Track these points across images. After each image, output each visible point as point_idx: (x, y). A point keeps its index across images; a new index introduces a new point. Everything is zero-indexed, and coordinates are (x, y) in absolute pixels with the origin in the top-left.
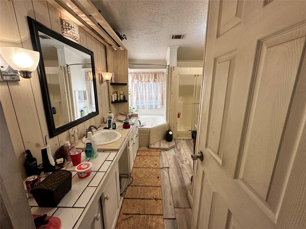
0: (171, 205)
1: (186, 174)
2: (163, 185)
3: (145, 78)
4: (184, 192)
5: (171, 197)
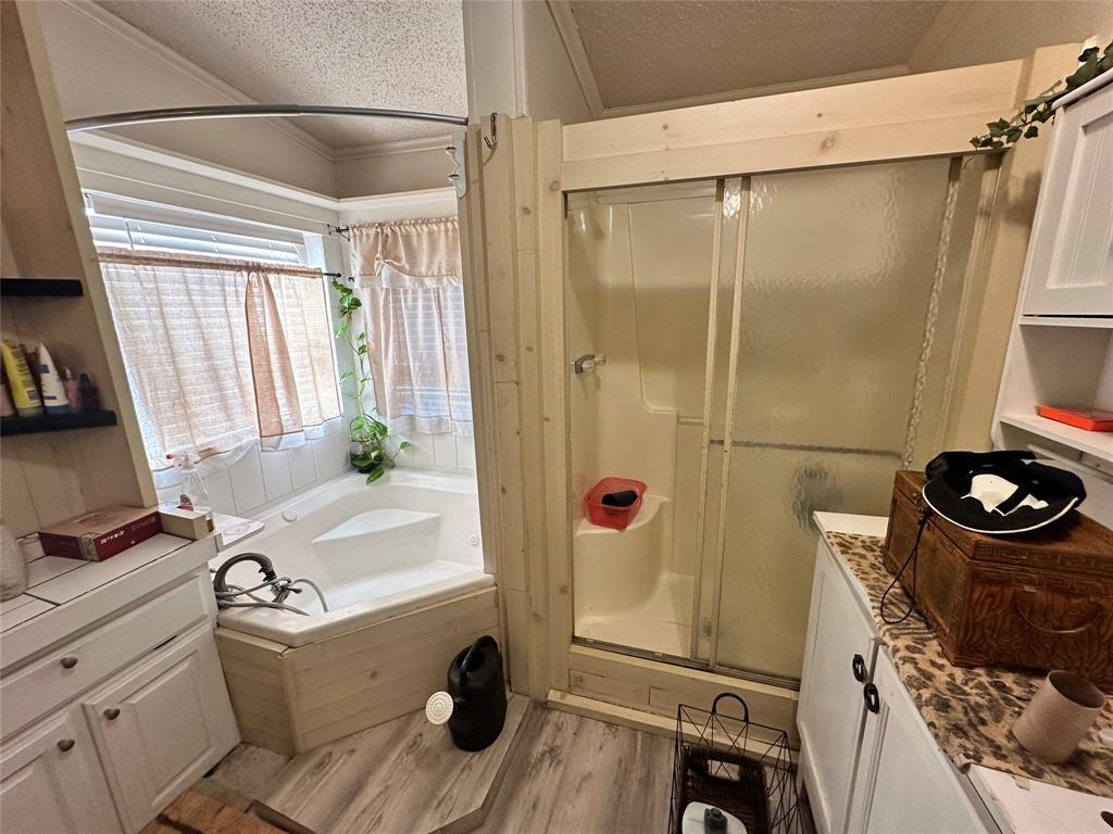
3: (433, 250)
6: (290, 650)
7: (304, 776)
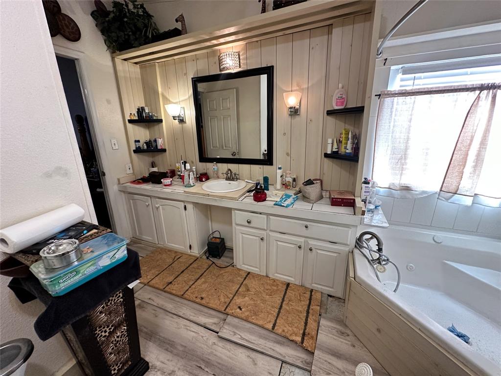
0: (148, 299)
1: (172, 368)
2: (185, 304)
4: (145, 330)
5: (158, 304)
6: (353, 279)
7: (335, 328)
